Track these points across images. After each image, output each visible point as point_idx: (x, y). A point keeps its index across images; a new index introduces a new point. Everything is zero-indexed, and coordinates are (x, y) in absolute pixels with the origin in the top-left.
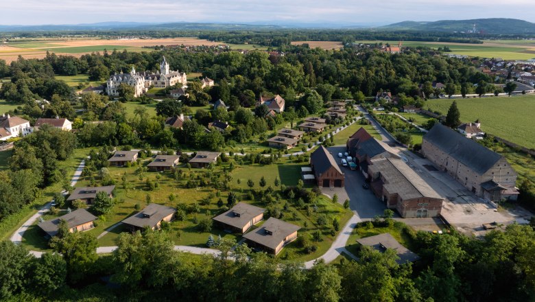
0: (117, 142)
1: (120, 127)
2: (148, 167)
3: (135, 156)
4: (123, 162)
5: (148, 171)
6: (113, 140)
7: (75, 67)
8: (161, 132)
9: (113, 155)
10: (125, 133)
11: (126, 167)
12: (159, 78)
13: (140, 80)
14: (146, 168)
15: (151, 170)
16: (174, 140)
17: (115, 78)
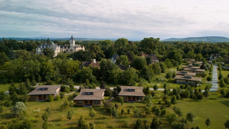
0: (40, 78)
1: (44, 65)
2: (75, 101)
3: (58, 90)
4: (45, 96)
5: (75, 106)
6: (36, 77)
7: (18, 45)
8: (79, 71)
9: (35, 89)
10: (48, 70)
11: (48, 101)
12: (69, 47)
13: (57, 48)
14: (73, 102)
15: (79, 104)
16: (93, 77)
17: (41, 47)
